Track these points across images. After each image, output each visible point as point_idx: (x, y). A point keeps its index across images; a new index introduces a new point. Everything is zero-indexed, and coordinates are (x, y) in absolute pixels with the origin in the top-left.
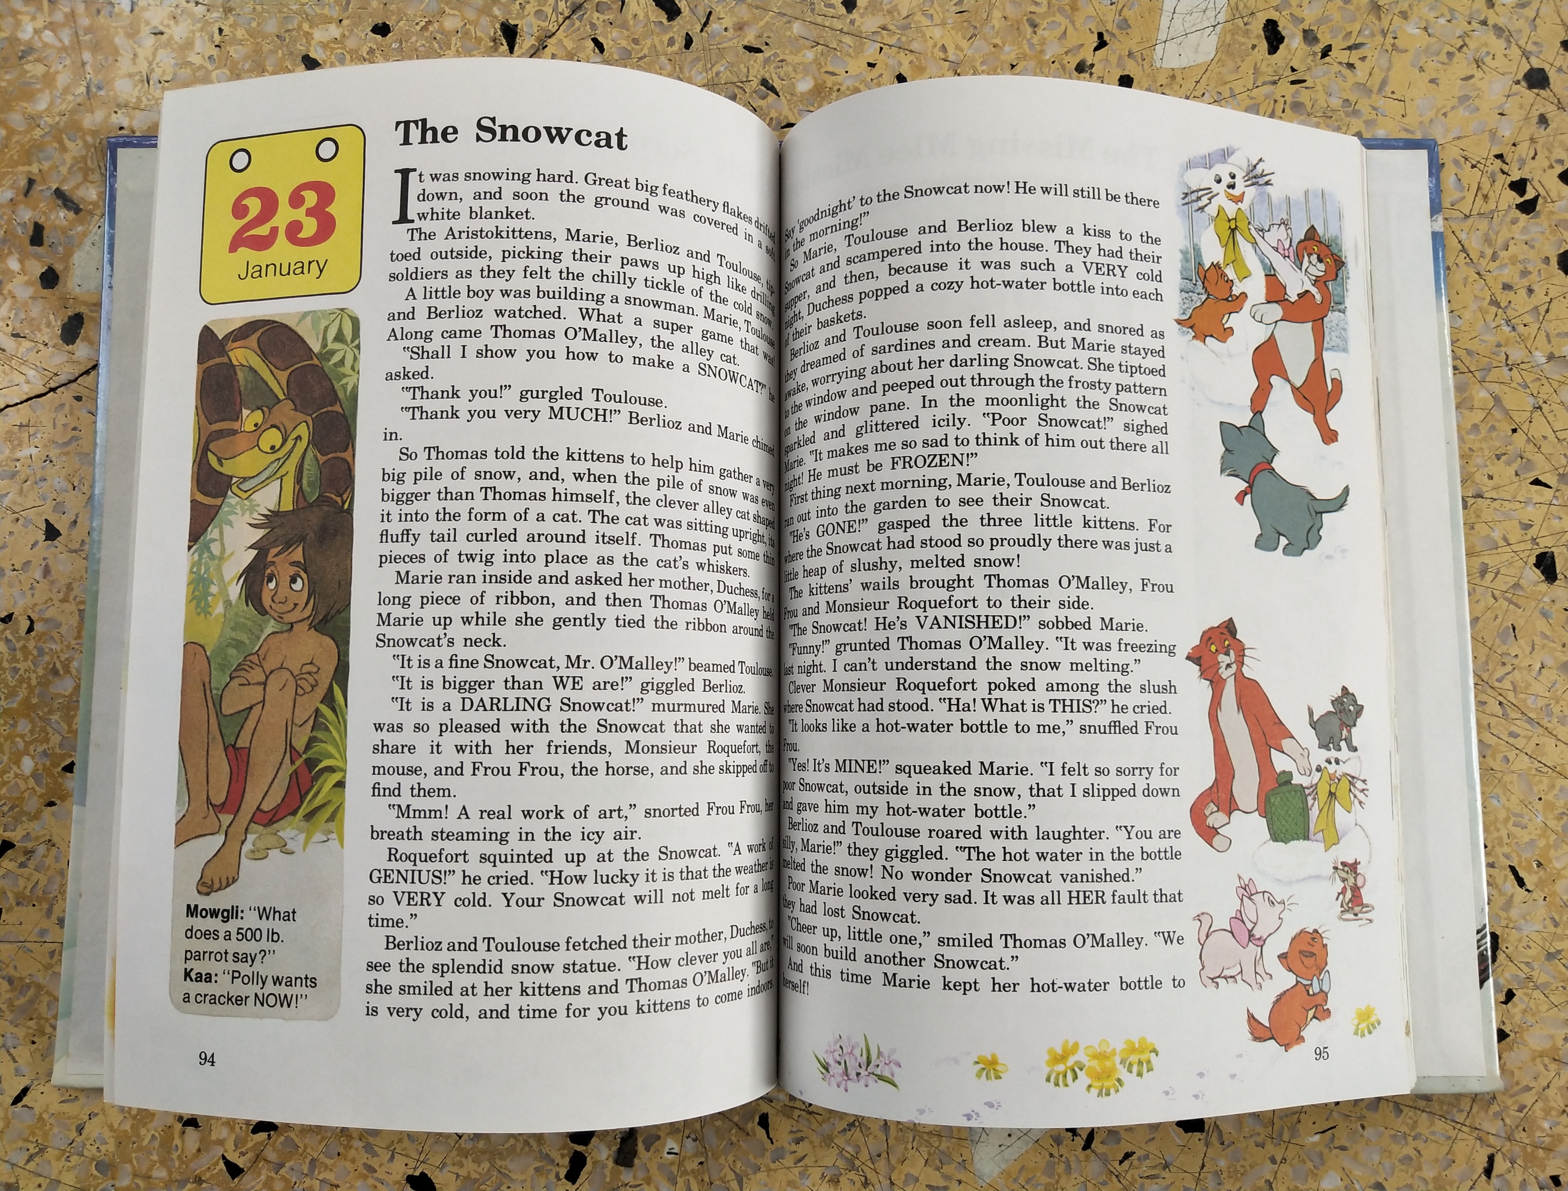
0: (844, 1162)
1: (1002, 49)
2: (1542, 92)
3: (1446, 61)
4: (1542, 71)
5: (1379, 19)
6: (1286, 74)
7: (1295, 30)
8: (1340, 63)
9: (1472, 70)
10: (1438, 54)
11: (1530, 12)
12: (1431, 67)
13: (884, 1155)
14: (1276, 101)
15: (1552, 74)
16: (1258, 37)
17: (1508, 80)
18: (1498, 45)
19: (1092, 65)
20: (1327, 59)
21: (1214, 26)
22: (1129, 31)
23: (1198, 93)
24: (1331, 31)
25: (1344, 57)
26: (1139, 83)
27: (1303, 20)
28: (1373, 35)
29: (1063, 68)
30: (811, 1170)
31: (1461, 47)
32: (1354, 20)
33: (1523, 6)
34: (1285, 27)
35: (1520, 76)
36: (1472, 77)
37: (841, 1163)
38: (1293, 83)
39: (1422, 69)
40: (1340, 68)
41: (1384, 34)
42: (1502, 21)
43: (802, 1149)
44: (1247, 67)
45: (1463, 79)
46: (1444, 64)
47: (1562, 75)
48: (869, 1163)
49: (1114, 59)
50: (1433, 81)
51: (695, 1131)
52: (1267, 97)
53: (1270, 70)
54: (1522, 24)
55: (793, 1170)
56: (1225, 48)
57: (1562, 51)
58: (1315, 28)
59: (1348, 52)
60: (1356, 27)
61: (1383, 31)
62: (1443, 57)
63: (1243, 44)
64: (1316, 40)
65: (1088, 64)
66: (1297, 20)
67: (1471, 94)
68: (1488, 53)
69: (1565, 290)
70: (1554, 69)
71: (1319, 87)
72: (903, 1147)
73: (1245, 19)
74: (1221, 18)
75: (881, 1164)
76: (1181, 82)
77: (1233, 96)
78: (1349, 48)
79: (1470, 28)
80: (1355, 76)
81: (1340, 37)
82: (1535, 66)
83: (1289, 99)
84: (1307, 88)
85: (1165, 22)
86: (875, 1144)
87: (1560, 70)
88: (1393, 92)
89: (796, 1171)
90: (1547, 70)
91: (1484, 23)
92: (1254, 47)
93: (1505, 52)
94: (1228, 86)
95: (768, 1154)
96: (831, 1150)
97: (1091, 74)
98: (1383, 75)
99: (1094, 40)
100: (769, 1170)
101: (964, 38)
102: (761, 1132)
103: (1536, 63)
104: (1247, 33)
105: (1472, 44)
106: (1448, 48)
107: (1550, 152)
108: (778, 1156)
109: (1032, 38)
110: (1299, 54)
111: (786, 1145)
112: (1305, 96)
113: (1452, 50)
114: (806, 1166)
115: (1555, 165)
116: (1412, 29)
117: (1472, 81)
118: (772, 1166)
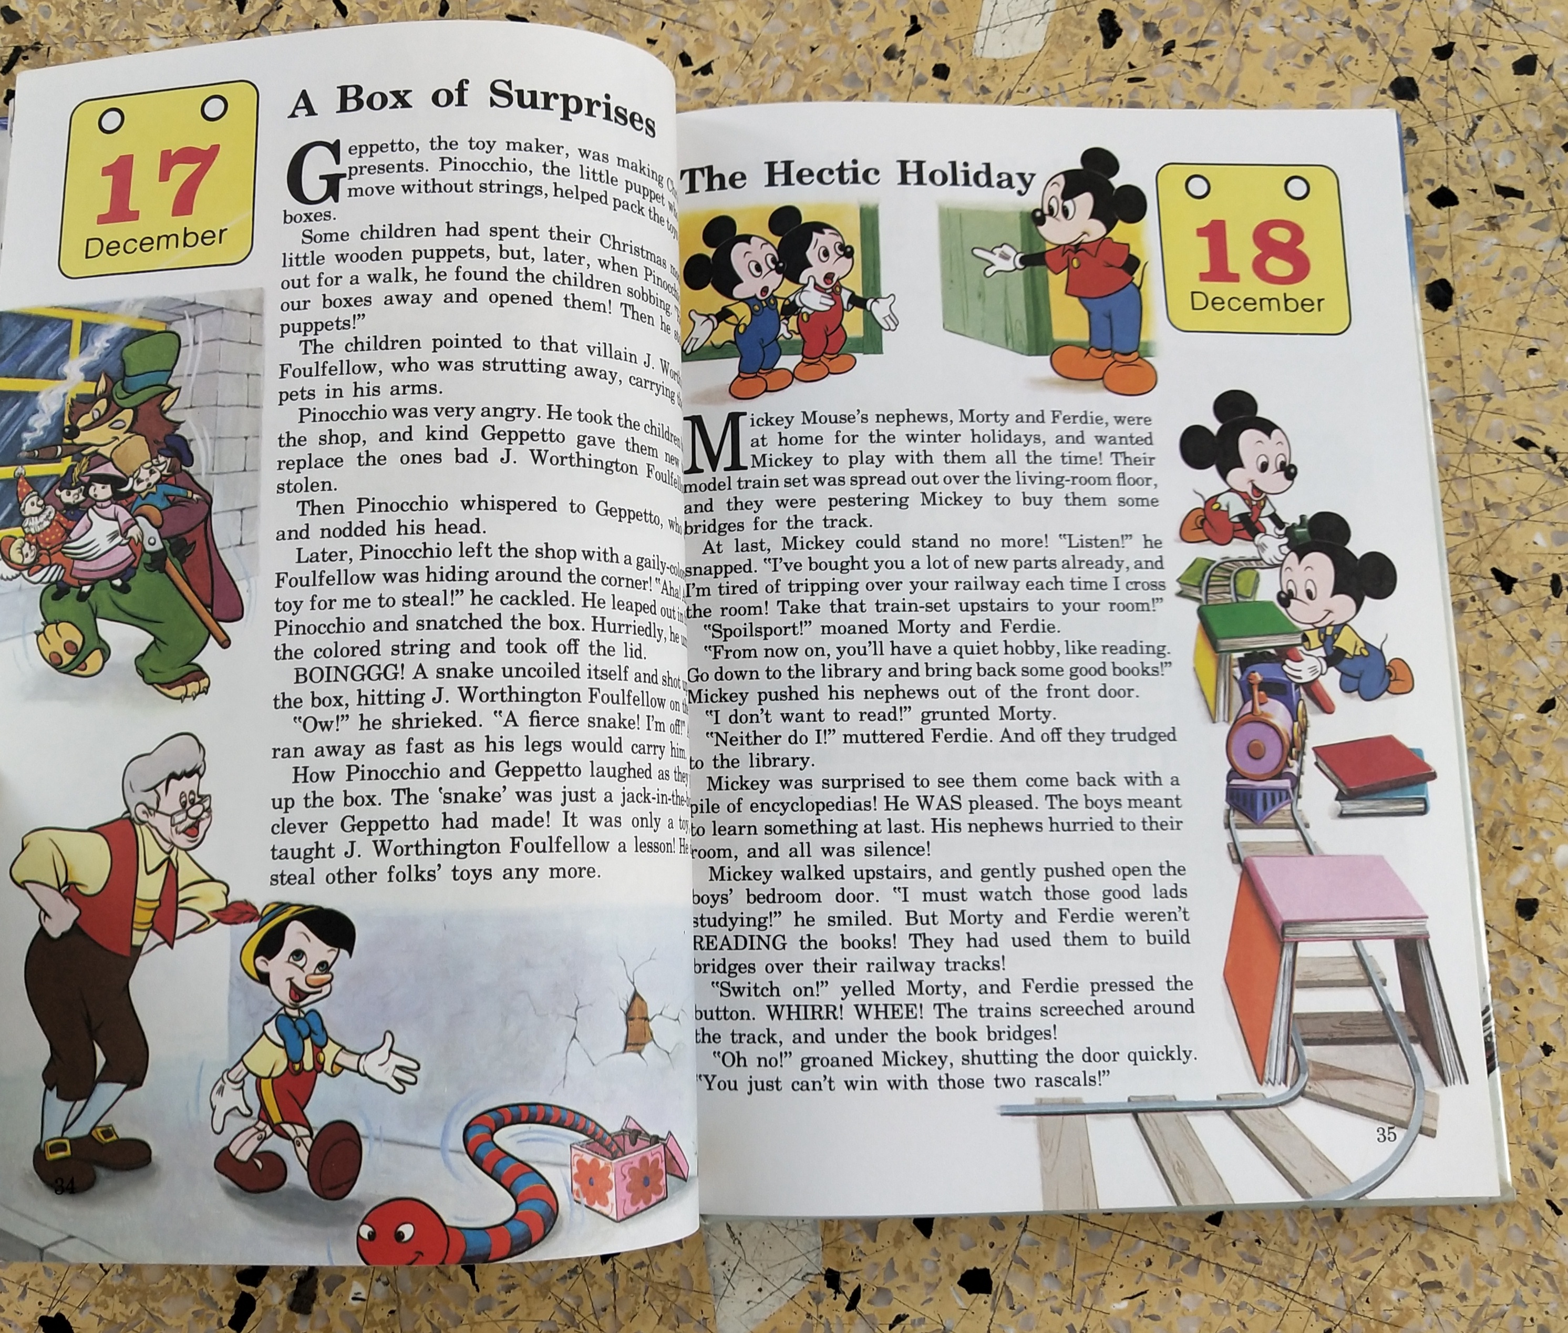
0: (562, 1316)
1: (801, 29)
2: (1410, 103)
3: (1303, 64)
4: (1411, 80)
5: (1230, 14)
6: (1123, 70)
7: (1133, 21)
8: (1185, 61)
9: (1333, 76)
10: (1294, 56)
11: (1398, 14)
12: (1288, 70)
13: (610, 1309)
14: (1110, 100)
15: (1422, 85)
16: (1092, 28)
17: (1374, 88)
18: (1361, 50)
19: (903, 52)
20: (1170, 56)
21: (1043, 14)
22: (946, 15)
23: (1023, 87)
24: (1176, 24)
25: (1190, 54)
26: (956, 73)
27: (1143, 12)
28: (1222, 31)
29: (871, 53)
30: (522, 1324)
31: (1322, 49)
32: (1201, 14)
33: (1391, 7)
34: (1121, 19)
35: (1386, 85)
36: (1332, 83)
37: (559, 1318)
38: (1131, 80)
39: (1276, 72)
40: (1185, 66)
41: (1235, 33)
42: (1367, 24)
43: (513, 1298)
44: (1079, 60)
45: (1323, 85)
46: (1302, 67)
47: (1433, 85)
48: (592, 1319)
49: (928, 47)
50: (1289, 86)
51: (388, 1273)
52: (1101, 94)
53: (1105, 66)
54: (1390, 28)
55: (502, 1324)
56: (1054, 39)
57: (1434, 59)
58: (1157, 22)
59: (1193, 49)
60: (1203, 22)
61: (1233, 28)
62: (1300, 60)
63: (1075, 35)
64: (1157, 34)
65: (900, 49)
66: (1136, 11)
67: (1332, 102)
68: (1350, 58)
69: (1435, 325)
70: (1425, 79)
71: (1160, 86)
72: (632, 1300)
73: (1079, 8)
74: (1051, 5)
75: (607, 1321)
76: (1004, 74)
77: (1062, 92)
78: (1195, 45)
79: (1329, 29)
80: (1201, 75)
81: (1186, 32)
82: (1403, 75)
83: (1126, 99)
84: (1146, 87)
85: (987, 7)
86: (599, 1297)
87: (1431, 80)
88: (1243, 96)
89: (505, 1325)
90: (1416, 79)
91: (1346, 24)
92: (1087, 39)
93: (1370, 58)
94: (1058, 81)
95: (473, 1304)
96: (547, 1301)
97: (902, 61)
98: (1234, 76)
99: (907, 24)
100: (473, 1323)
101: (759, 15)
102: (465, 1276)
103: (1404, 71)
104: (1079, 24)
105: (1333, 47)
106: (1306, 51)
107: (1419, 171)
108: (485, 1306)
109: (836, 18)
110: (1139, 49)
111: (494, 1293)
112: (1143, 95)
113: (1310, 52)
114: (517, 1320)
115: (1424, 185)
116: (1265, 27)
117: (1331, 88)
118: (477, 1318)
